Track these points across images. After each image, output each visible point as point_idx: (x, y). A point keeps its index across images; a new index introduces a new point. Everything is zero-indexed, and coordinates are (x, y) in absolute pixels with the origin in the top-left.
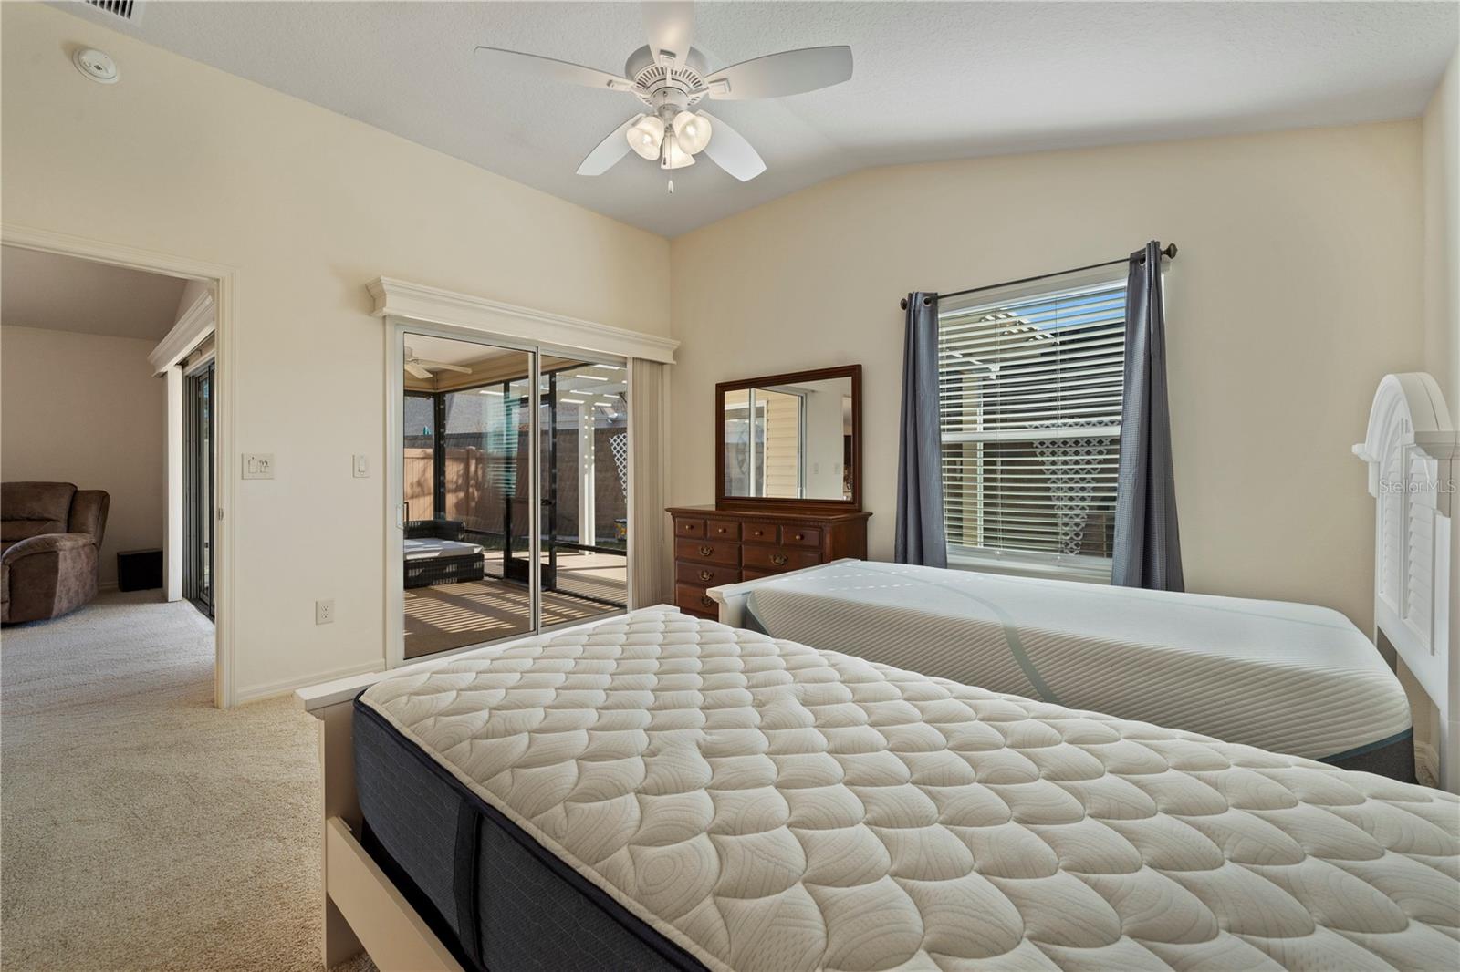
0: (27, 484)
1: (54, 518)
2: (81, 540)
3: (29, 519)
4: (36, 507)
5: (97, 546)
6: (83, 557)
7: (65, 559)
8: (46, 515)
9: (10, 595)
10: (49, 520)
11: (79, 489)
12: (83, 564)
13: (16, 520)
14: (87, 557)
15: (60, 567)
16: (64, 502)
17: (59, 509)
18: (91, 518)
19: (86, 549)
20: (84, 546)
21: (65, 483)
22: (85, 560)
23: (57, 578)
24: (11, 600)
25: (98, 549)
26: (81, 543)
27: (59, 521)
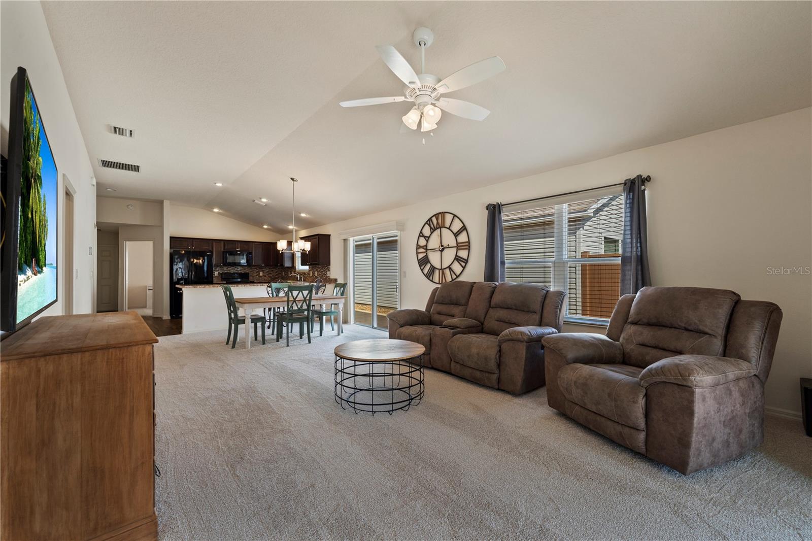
0: (687, 290)
1: (710, 332)
2: (733, 370)
3: (687, 330)
4: (691, 317)
5: (762, 378)
6: (736, 394)
7: (704, 399)
8: (701, 328)
9: (646, 423)
10: (705, 333)
11: (742, 299)
12: (735, 405)
13: (675, 328)
14: (742, 395)
15: (696, 409)
16: (723, 313)
17: (715, 321)
18: (752, 340)
19: (742, 384)
20: (738, 379)
21: (725, 291)
22: (740, 400)
23: (692, 424)
24: (647, 430)
25: (762, 384)
26: (731, 376)
27: (715, 337)
